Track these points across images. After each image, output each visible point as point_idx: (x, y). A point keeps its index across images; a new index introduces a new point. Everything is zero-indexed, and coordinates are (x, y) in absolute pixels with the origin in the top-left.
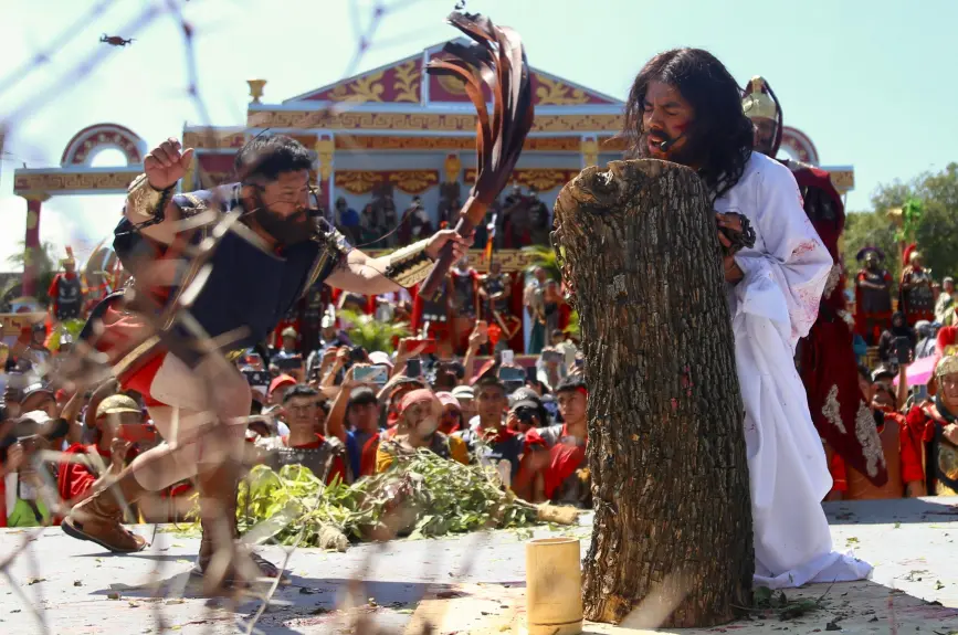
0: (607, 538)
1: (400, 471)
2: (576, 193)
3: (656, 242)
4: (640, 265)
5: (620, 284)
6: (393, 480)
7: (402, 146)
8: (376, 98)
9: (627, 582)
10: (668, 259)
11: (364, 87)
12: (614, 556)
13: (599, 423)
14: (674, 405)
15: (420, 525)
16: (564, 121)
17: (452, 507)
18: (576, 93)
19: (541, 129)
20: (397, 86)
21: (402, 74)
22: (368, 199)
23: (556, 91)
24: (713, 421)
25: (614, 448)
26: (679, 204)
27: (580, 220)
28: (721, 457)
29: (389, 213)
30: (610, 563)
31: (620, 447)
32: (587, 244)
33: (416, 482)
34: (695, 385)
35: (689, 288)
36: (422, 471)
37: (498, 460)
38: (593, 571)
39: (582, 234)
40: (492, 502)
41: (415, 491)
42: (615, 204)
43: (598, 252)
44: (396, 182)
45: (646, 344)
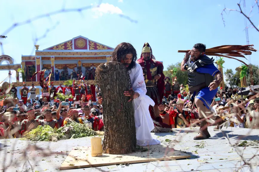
0: (107, 137)
1: (68, 126)
2: (99, 69)
3: (115, 78)
4: (112, 83)
5: (108, 87)
6: (67, 127)
7: (69, 59)
8: (63, 49)
9: (111, 145)
10: (118, 82)
11: (60, 46)
12: (108, 140)
14: (120, 110)
15: (72, 136)
16: (103, 53)
17: (79, 132)
18: (105, 47)
19: (98, 55)
20: (67, 46)
21: (68, 44)
22: (62, 70)
23: (101, 47)
24: (127, 113)
26: (120, 71)
27: (100, 74)
28: (129, 121)
29: (67, 73)
30: (108, 142)
31: (109, 119)
32: (102, 79)
33: (71, 128)
34: (124, 106)
35: (122, 87)
36: (73, 125)
37: (89, 123)
38: (105, 143)
39: (101, 77)
40: (87, 131)
41: (71, 129)
42: (107, 71)
43: (104, 80)
44: (68, 67)
45: (114, 99)
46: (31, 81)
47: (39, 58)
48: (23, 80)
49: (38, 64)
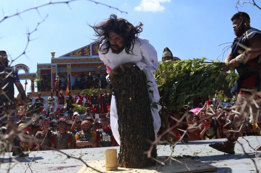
0: (123, 148)
2: (113, 72)
3: (131, 82)
4: (128, 88)
5: (123, 92)
7: (86, 66)
8: (80, 55)
9: (128, 158)
10: (134, 86)
11: (77, 53)
12: (125, 152)
13: (120, 123)
14: (136, 118)
20: (85, 52)
21: (86, 49)
24: (145, 121)
25: (124, 129)
26: (136, 74)
27: (114, 78)
28: (147, 130)
30: (124, 154)
31: (125, 128)
32: (116, 84)
34: (141, 114)
35: (139, 92)
37: (107, 135)
38: (121, 156)
39: (115, 81)
42: (122, 75)
43: (119, 85)
45: (130, 105)
46: (46, 91)
47: (55, 66)
48: (38, 90)
49: (54, 72)
